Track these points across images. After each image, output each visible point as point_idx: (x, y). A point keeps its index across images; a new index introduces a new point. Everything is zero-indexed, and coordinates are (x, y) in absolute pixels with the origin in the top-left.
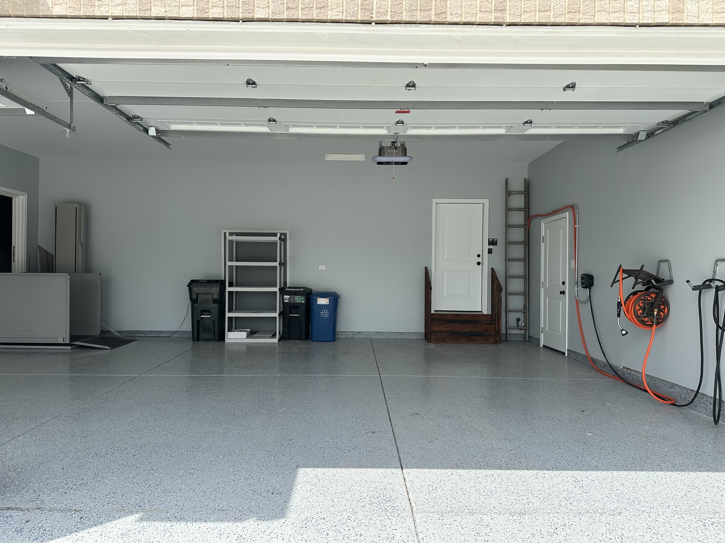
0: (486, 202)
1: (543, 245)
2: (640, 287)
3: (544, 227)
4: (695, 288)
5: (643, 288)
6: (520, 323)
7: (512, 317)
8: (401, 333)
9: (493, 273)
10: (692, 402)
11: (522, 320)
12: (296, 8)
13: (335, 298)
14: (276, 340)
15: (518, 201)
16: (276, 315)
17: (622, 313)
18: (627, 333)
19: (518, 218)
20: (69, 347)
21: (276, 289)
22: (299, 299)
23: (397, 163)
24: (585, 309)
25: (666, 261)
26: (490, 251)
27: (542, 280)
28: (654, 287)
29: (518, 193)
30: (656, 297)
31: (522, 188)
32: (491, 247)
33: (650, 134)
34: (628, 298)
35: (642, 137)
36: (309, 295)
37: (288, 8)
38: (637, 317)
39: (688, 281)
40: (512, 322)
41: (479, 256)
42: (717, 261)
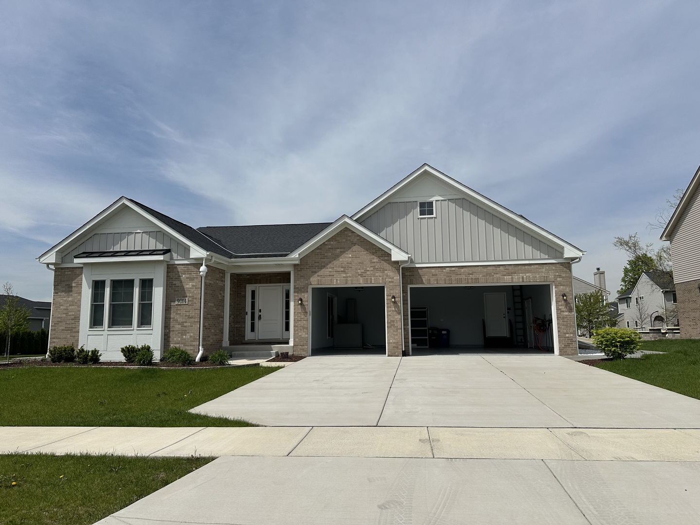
0: (505, 293)
3: (526, 303)
6: (522, 340)
7: (519, 338)
8: (474, 345)
9: (510, 321)
13: (448, 331)
14: (428, 347)
15: (518, 293)
16: (427, 337)
20: (362, 348)
21: (427, 328)
22: (435, 332)
25: (545, 315)
26: (508, 312)
29: (517, 290)
30: (542, 324)
34: (537, 325)
36: (439, 330)
38: (538, 329)
41: (504, 314)
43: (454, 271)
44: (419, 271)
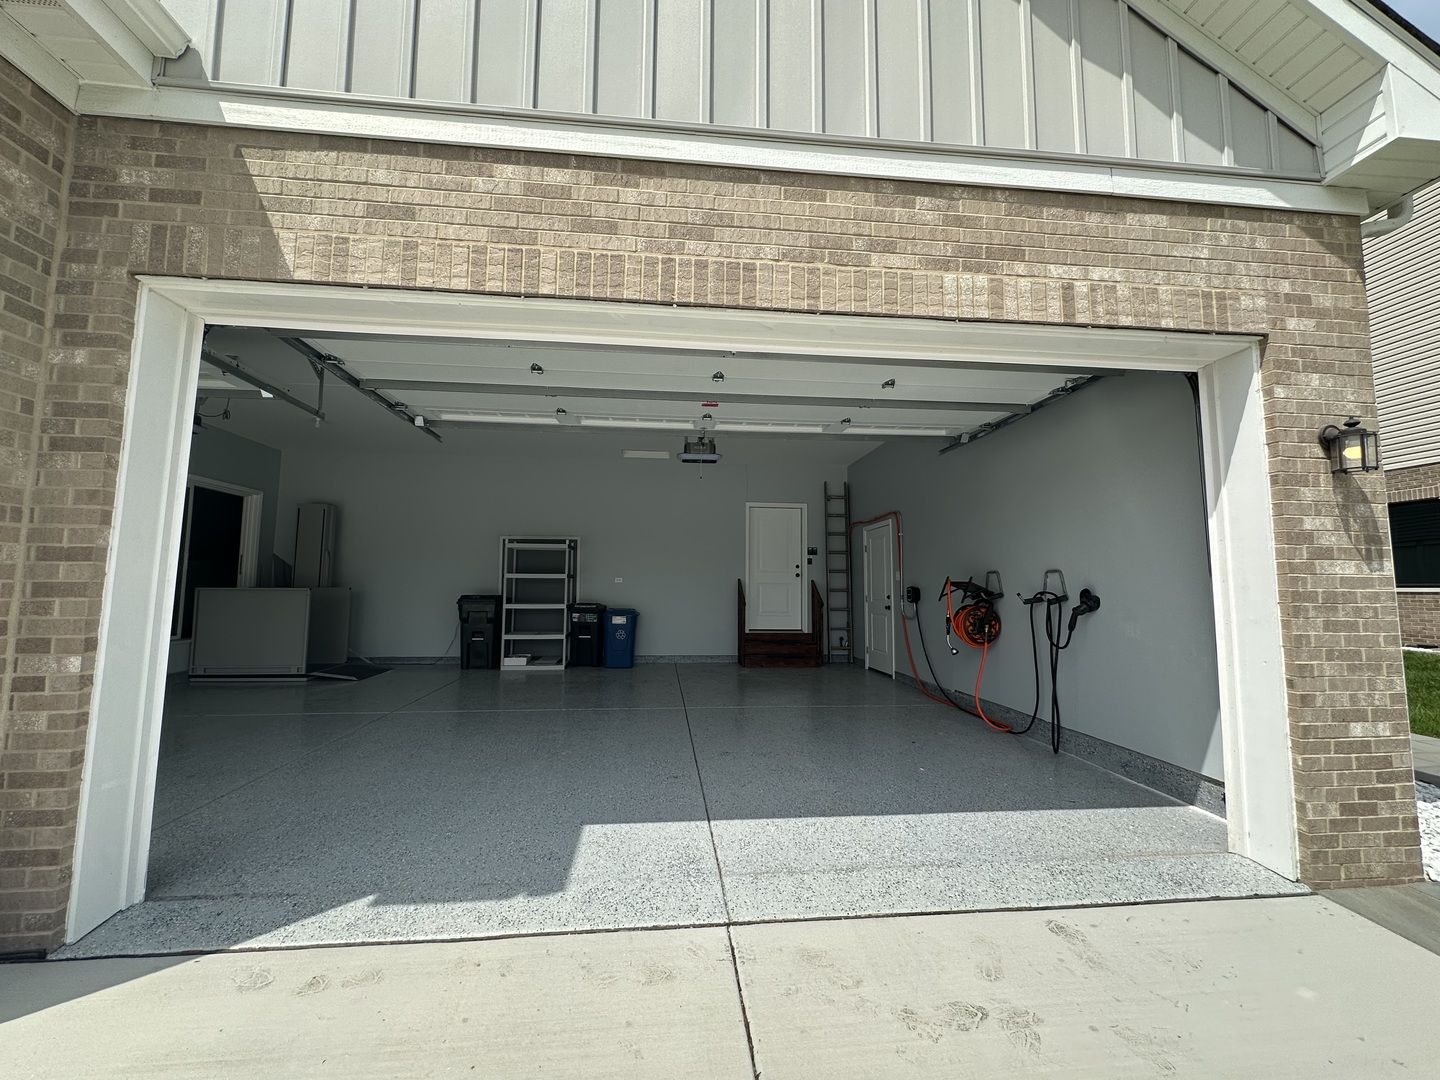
0: (805, 506)
1: (865, 554)
2: (969, 601)
3: (867, 535)
4: (1026, 602)
5: (972, 602)
6: (844, 642)
7: (835, 636)
8: (711, 657)
9: (813, 585)
10: (1029, 728)
11: (846, 638)
12: (588, 285)
13: (633, 616)
14: (562, 667)
15: (838, 507)
16: (563, 637)
17: (951, 630)
18: (957, 652)
19: (839, 525)
20: (305, 679)
21: (563, 606)
22: (591, 618)
23: (704, 461)
24: (912, 625)
25: (995, 572)
26: (810, 562)
27: (866, 593)
28: (984, 600)
29: (838, 497)
30: (986, 612)
31: (841, 492)
32: (811, 557)
33: (973, 437)
34: (957, 613)
35: (965, 439)
36: (603, 612)
37: (578, 285)
38: (968, 633)
39: (1019, 595)
40: (835, 642)
41: (797, 567)
42: (1047, 572)
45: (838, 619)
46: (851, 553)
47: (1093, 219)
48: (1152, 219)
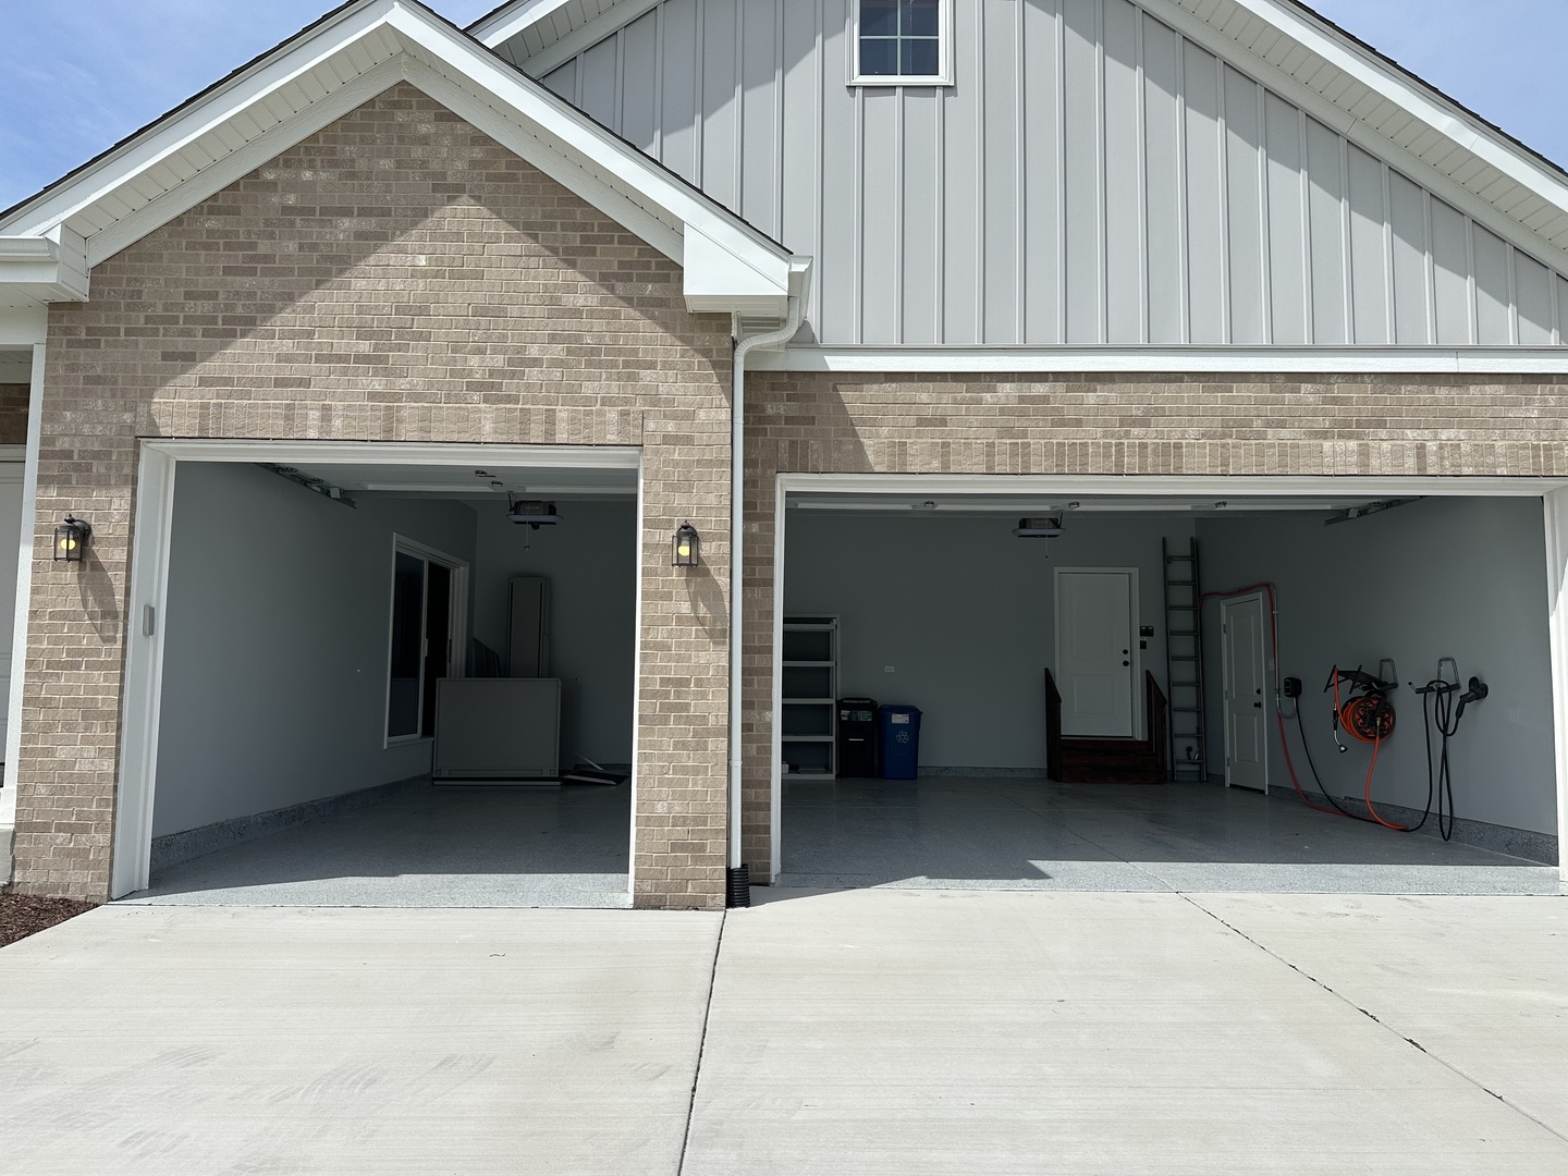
0: (1135, 571)
1: (1224, 636)
2: (1359, 692)
3: (1225, 611)
4: (1419, 691)
5: (1364, 693)
6: (1192, 754)
7: (1180, 746)
9: (1149, 677)
10: (1422, 824)
13: (915, 714)
14: (832, 777)
15: (1182, 571)
16: (832, 739)
17: (1339, 724)
18: (1346, 749)
19: (1183, 596)
20: (559, 783)
21: (832, 701)
22: (865, 716)
23: (1049, 536)
24: (1291, 726)
25: (1389, 660)
26: (1143, 645)
27: (1226, 687)
28: (1376, 691)
29: (1183, 558)
30: (1378, 704)
31: (1187, 552)
32: (1145, 639)
33: (1363, 512)
34: (1346, 705)
35: (1352, 514)
38: (1358, 728)
39: (1410, 684)
40: (1180, 753)
41: (1125, 652)
42: (1441, 660)
43: (1045, 399)
44: (848, 395)
45: (1184, 723)
46: (1202, 634)
47: (1442, 393)
48: (1491, 389)
